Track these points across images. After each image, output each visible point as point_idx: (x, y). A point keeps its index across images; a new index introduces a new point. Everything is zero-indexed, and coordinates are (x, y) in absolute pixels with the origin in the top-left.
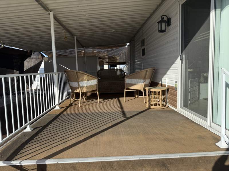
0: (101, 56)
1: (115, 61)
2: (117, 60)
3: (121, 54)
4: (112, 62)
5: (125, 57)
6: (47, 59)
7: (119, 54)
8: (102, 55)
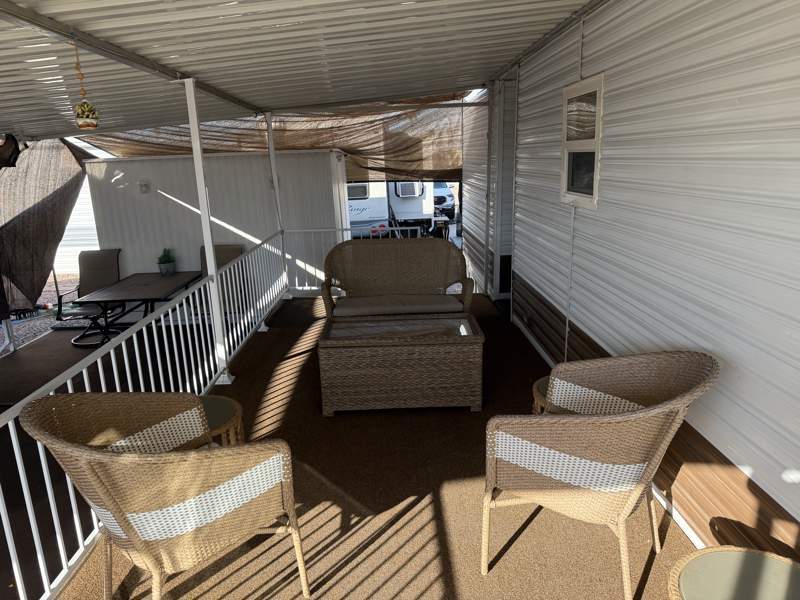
0: (352, 142)
1: (414, 167)
2: (421, 160)
3: (440, 134)
4: (403, 168)
5: (459, 145)
6: (104, 167)
7: (432, 132)
8: (355, 140)
